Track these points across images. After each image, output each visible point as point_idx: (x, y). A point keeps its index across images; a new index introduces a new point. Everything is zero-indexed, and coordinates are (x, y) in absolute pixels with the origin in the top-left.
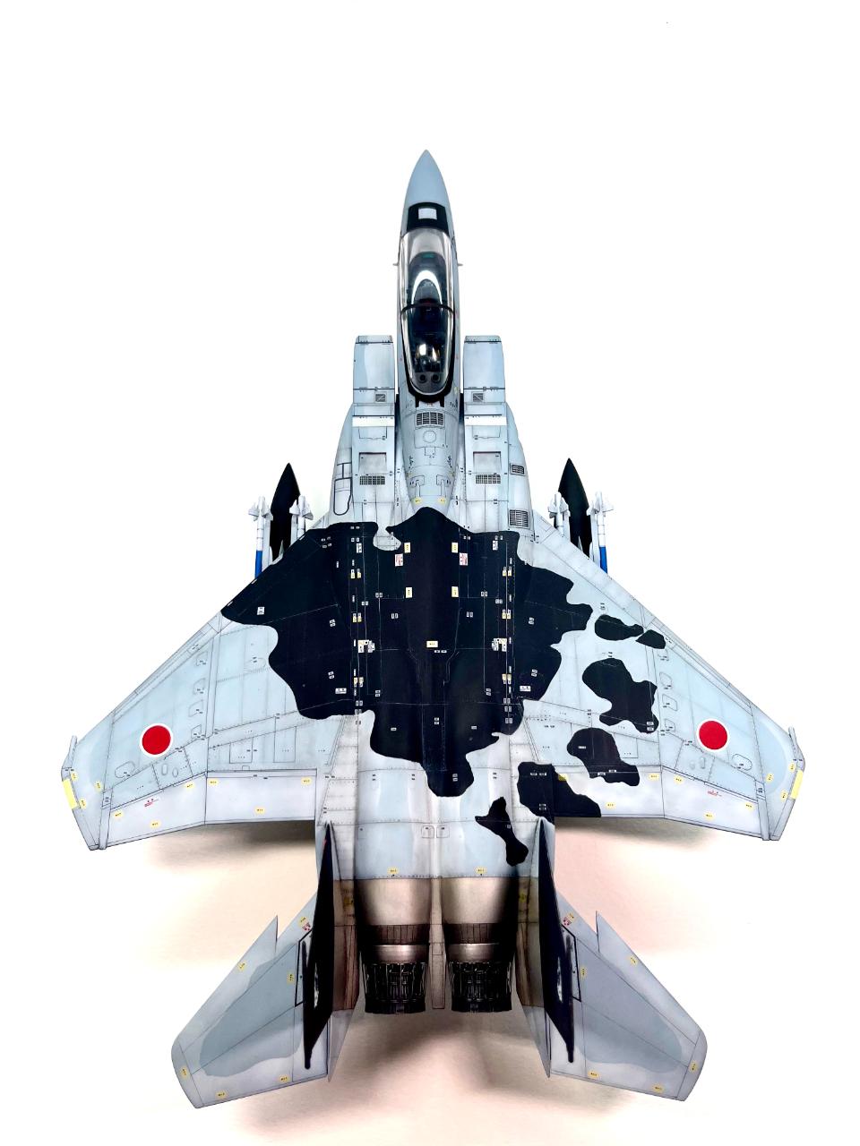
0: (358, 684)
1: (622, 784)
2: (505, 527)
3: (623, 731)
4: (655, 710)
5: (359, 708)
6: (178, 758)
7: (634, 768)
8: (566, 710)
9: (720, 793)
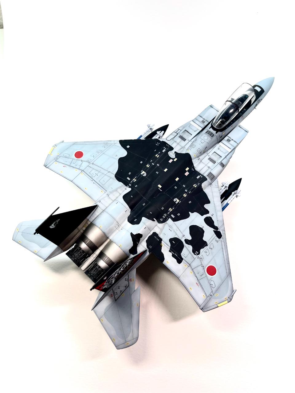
0: (134, 180)
1: (176, 260)
2: (205, 175)
3: (188, 248)
4: (202, 250)
5: (129, 186)
6: (79, 162)
7: (182, 259)
8: (178, 230)
9: (199, 286)
